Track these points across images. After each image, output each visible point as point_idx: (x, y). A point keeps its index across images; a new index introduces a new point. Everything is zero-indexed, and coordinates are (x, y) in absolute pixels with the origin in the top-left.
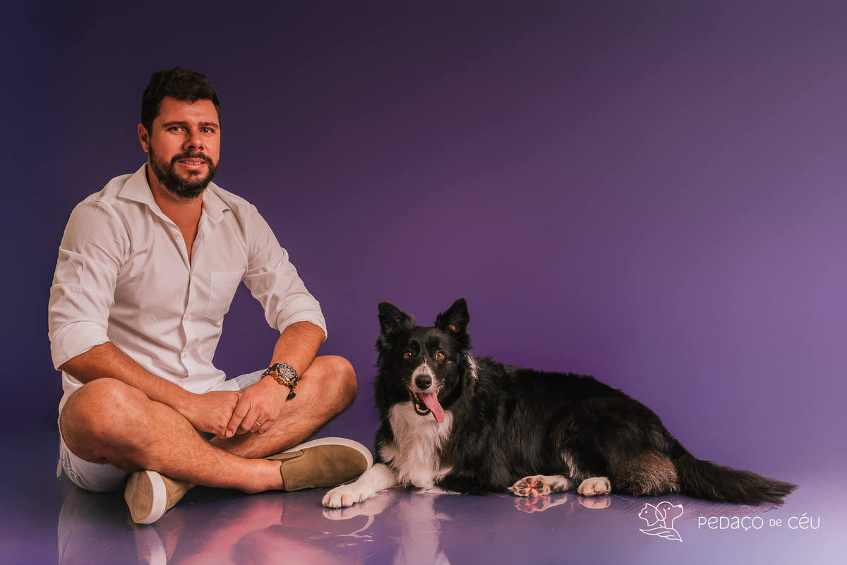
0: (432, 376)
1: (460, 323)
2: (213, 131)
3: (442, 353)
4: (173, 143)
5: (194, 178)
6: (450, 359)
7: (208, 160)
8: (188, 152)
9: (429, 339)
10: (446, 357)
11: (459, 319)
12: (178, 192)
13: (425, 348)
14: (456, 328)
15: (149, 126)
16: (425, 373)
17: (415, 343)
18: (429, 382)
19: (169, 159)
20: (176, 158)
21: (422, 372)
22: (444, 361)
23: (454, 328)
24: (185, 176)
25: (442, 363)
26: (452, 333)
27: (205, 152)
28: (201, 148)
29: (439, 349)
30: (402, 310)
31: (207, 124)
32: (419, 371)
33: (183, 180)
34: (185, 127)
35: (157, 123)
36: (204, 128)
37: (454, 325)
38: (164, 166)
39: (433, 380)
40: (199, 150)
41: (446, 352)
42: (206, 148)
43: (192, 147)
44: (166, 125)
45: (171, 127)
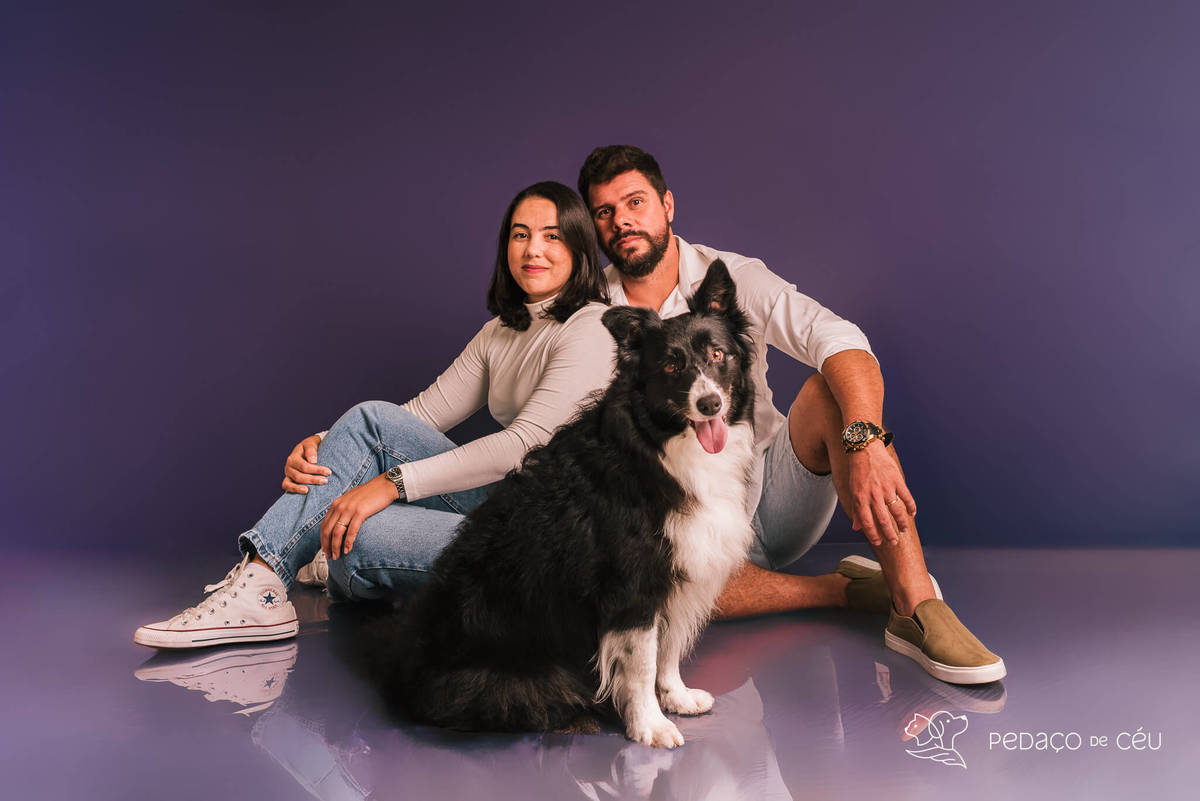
0: (719, 391)
1: (725, 296)
3: (719, 350)
9: (694, 336)
10: (725, 354)
11: (722, 292)
13: (692, 352)
14: (722, 304)
16: (708, 392)
17: (677, 351)
18: (718, 404)
21: (702, 391)
22: (725, 362)
23: (717, 305)
25: (722, 364)
32: (699, 390)
37: (716, 301)
41: (722, 346)
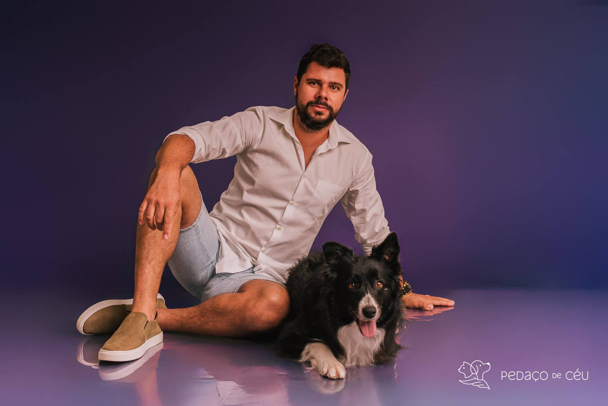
0: (376, 306)
1: (393, 254)
2: (339, 89)
3: (380, 282)
4: (310, 92)
5: (318, 117)
6: (387, 287)
7: (330, 108)
8: (318, 100)
9: (369, 271)
10: (384, 285)
12: (307, 125)
13: (366, 280)
14: (389, 257)
15: (299, 78)
16: (370, 304)
18: (374, 312)
19: (305, 103)
20: (310, 104)
21: (367, 303)
22: (383, 290)
23: (387, 257)
24: (313, 115)
25: (381, 291)
26: (387, 262)
27: (329, 103)
28: (326, 99)
29: (378, 279)
30: (342, 244)
31: (335, 83)
32: (365, 302)
33: (311, 117)
34: (319, 83)
35: (304, 77)
36: (333, 86)
37: (388, 255)
38: (302, 106)
39: (377, 309)
40: (324, 100)
41: (383, 280)
42: (330, 99)
43: (320, 97)
44: (308, 80)
45: (312, 82)
